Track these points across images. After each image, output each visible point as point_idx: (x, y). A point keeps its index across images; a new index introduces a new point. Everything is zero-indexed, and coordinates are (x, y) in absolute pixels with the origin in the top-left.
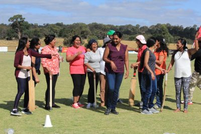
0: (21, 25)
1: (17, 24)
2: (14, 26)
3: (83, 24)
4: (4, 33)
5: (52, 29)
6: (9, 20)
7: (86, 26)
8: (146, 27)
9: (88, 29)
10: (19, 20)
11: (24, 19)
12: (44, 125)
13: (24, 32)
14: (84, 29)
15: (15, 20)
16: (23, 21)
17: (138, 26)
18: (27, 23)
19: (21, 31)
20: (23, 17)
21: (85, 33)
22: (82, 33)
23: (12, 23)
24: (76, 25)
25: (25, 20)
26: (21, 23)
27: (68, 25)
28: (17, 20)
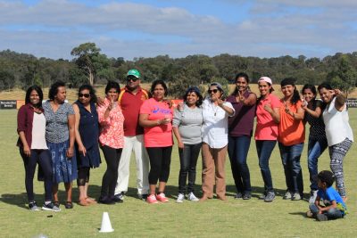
0: (93, 61)
1: (86, 60)
2: (81, 63)
3: (204, 56)
4: (64, 75)
5: (148, 67)
6: (72, 53)
7: (210, 61)
8: (317, 60)
9: (213, 66)
10: (90, 52)
11: (99, 50)
12: (99, 229)
13: (99, 73)
14: (205, 66)
15: (82, 53)
16: (97, 55)
17: (302, 58)
18: (104, 57)
19: (94, 72)
20: (97, 47)
21: (208, 73)
22: (203, 72)
23: (77, 57)
24: (192, 59)
25: (101, 53)
26: (94, 58)
27: (177, 60)
28: (85, 52)
